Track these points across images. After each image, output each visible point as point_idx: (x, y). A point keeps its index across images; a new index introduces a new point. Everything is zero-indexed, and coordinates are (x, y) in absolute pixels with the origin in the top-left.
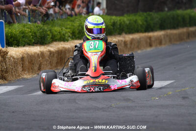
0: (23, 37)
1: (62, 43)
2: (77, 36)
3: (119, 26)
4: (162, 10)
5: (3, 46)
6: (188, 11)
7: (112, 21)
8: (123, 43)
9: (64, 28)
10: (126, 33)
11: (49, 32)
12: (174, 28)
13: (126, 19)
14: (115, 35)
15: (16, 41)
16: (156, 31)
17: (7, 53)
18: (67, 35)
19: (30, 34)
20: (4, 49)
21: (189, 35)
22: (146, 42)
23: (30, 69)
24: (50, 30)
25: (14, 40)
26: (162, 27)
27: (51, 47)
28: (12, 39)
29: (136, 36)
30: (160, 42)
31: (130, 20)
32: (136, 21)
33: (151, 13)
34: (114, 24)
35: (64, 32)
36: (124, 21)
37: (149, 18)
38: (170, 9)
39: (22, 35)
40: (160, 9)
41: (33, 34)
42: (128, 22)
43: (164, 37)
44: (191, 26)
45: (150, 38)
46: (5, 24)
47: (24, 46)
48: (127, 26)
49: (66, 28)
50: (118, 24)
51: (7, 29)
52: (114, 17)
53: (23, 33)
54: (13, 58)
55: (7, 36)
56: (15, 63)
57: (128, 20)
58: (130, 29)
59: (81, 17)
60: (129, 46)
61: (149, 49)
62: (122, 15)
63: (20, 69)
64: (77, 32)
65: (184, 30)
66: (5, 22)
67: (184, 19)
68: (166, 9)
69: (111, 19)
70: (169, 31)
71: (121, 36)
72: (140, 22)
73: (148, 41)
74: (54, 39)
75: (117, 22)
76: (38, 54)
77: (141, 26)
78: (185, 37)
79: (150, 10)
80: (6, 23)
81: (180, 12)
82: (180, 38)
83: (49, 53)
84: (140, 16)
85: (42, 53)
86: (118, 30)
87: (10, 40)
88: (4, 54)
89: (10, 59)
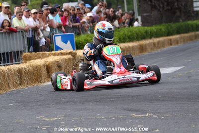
2: (122, 41)
3: (149, 33)
4: (178, 22)
5: (74, 50)
10: (155, 37)
12: (186, 32)
13: (154, 28)
14: (147, 39)
17: (76, 54)
20: (74, 51)
21: (196, 37)
22: (168, 43)
26: (178, 32)
29: (161, 39)
30: (177, 42)
31: (157, 29)
32: (161, 30)
33: (171, 24)
34: (146, 32)
36: (153, 30)
37: (169, 27)
38: (183, 21)
40: (177, 21)
42: (155, 30)
43: (180, 39)
45: (170, 40)
46: (75, 36)
48: (155, 32)
50: (149, 31)
51: (76, 39)
52: (146, 28)
53: (86, 40)
54: (80, 57)
55: (76, 43)
58: (157, 35)
60: (157, 46)
62: (152, 26)
64: (122, 38)
65: (193, 33)
66: (76, 34)
67: (192, 26)
68: (181, 21)
69: (144, 29)
70: (183, 35)
73: (170, 42)
77: (164, 32)
79: (170, 22)
81: (190, 22)
82: (191, 39)
84: (163, 26)
86: (149, 36)
87: (79, 45)
88: (74, 55)
89: (78, 58)
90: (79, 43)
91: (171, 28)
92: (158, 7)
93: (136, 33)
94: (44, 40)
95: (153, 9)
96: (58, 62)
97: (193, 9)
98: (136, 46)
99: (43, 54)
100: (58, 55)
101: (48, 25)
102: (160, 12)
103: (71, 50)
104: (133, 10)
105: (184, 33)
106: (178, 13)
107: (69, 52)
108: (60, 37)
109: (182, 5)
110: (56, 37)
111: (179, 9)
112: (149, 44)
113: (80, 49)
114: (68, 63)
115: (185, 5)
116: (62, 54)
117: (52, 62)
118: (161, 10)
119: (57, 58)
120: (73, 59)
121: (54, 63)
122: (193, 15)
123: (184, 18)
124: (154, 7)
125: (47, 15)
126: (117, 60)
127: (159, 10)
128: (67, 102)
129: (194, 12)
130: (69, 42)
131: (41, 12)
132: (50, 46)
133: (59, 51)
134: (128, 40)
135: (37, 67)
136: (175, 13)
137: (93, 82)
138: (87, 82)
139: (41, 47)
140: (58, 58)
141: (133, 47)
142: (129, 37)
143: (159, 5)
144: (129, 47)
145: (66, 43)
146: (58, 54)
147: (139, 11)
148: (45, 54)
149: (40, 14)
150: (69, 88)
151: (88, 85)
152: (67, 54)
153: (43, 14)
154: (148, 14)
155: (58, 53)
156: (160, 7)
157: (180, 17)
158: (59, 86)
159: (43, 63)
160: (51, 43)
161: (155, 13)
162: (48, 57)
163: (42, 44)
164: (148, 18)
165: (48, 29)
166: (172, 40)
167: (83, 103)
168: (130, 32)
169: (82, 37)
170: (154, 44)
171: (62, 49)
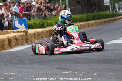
0: (35, 25)
1: (51, 27)
3: (75, 19)
4: (94, 12)
5: (26, 29)
6: (105, 12)
9: (52, 21)
10: (78, 22)
11: (45, 23)
12: (99, 19)
13: (78, 16)
16: (91, 21)
17: (28, 32)
18: (53, 24)
20: (26, 30)
21: (105, 22)
22: (87, 26)
23: (38, 38)
24: (46, 22)
26: (94, 19)
27: (47, 29)
29: (83, 23)
30: (93, 25)
31: (80, 17)
32: (82, 17)
33: (89, 14)
35: (52, 22)
36: (77, 17)
37: (88, 16)
38: (97, 12)
41: (39, 24)
42: (79, 18)
43: (95, 23)
44: (106, 18)
45: (89, 24)
47: (35, 29)
48: (79, 19)
49: (53, 21)
50: (75, 18)
51: (28, 22)
53: (35, 23)
55: (28, 25)
56: (31, 35)
57: (79, 17)
61: (88, 28)
62: (77, 15)
63: (33, 38)
65: (103, 20)
66: (28, 19)
67: (103, 15)
70: (97, 21)
72: (84, 17)
74: (48, 25)
76: (41, 32)
77: (85, 19)
78: (103, 23)
79: (89, 13)
81: (101, 13)
82: (101, 23)
83: (45, 31)
84: (84, 15)
85: (43, 31)
86: (75, 21)
87: (30, 27)
88: (26, 33)
89: (29, 34)
90: (30, 25)
91: (89, 16)
92: (81, 3)
94: (7, 23)
95: (78, 4)
96: (16, 37)
97: (104, 5)
99: (6, 31)
100: (16, 32)
101: (10, 13)
102: (83, 6)
103: (24, 29)
104: (65, 4)
105: (97, 20)
106: (94, 7)
107: (23, 30)
108: (18, 21)
109: (96, 1)
110: (15, 21)
111: (95, 4)
113: (30, 29)
114: (22, 38)
115: (98, 2)
116: (18, 32)
117: (12, 37)
118: (83, 5)
119: (15, 34)
120: (26, 35)
122: (103, 8)
123: (97, 10)
124: (78, 3)
125: (10, 7)
126: (76, 35)
127: (82, 5)
128: (21, 63)
129: (104, 6)
130: (23, 24)
131: (6, 5)
132: (11, 27)
133: (16, 30)
135: (2, 40)
136: (92, 7)
137: (60, 50)
138: (56, 49)
139: (5, 27)
143: (82, 1)
145: (21, 25)
147: (69, 5)
148: (8, 31)
149: (5, 6)
150: (44, 53)
151: (57, 51)
152: (22, 32)
153: (7, 6)
154: (75, 7)
156: (82, 3)
157: (95, 9)
158: (37, 51)
159: (6, 37)
160: (12, 25)
161: (79, 7)
162: (9, 33)
163: (6, 25)
164: (75, 9)
165: (10, 16)
166: (90, 24)
167: (31, 63)
169: (32, 21)
171: (19, 29)
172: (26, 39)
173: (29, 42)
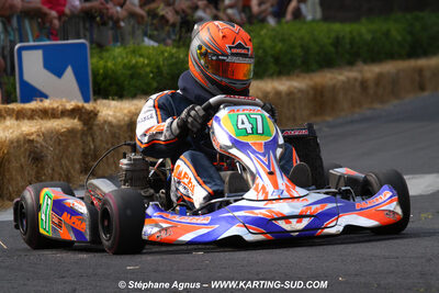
0: (132, 76)
3: (348, 46)
5: (87, 100)
7: (333, 35)
8: (357, 84)
13: (364, 29)
14: (339, 67)
15: (118, 85)
16: (435, 54)
17: (96, 115)
19: (148, 69)
20: (89, 106)
22: (413, 81)
25: (111, 85)
28: (108, 81)
29: (389, 67)
31: (374, 32)
32: (387, 34)
33: (421, 14)
34: (337, 42)
36: (360, 35)
37: (417, 27)
39: (130, 72)
41: (155, 70)
42: (368, 37)
45: (420, 71)
46: (91, 48)
48: (367, 44)
50: (347, 40)
51: (95, 60)
52: (337, 27)
53: (133, 67)
54: (110, 124)
55: (95, 75)
56: (114, 135)
57: (369, 31)
58: (375, 55)
59: (262, 29)
60: (371, 91)
69: (330, 31)
71: (355, 68)
72: (397, 36)
73: (417, 77)
75: (344, 37)
77: (400, 44)
80: (94, 45)
84: (396, 20)
86: (347, 56)
87: (103, 85)
88: (88, 118)
89: (102, 129)
90: (105, 77)
93: (302, 46)
96: (32, 141)
98: (300, 91)
100: (31, 118)
107: (69, 106)
108: (40, 52)
110: (24, 53)
112: (347, 86)
113: (106, 97)
114: (67, 147)
116: (47, 114)
117: (12, 143)
119: (28, 128)
120: (83, 133)
121: (19, 146)
130: (69, 72)
133: (33, 105)
134: (273, 68)
140: (34, 130)
141: (290, 94)
142: (277, 60)
144: (278, 93)
145: (59, 73)
146: (32, 115)
152: (64, 113)
155: (33, 111)
166: (427, 74)
168: (283, 40)
169: (117, 57)
170: (364, 84)
171: (46, 97)
172: (85, 155)
173: (100, 172)
